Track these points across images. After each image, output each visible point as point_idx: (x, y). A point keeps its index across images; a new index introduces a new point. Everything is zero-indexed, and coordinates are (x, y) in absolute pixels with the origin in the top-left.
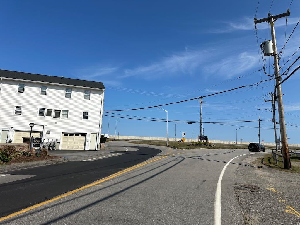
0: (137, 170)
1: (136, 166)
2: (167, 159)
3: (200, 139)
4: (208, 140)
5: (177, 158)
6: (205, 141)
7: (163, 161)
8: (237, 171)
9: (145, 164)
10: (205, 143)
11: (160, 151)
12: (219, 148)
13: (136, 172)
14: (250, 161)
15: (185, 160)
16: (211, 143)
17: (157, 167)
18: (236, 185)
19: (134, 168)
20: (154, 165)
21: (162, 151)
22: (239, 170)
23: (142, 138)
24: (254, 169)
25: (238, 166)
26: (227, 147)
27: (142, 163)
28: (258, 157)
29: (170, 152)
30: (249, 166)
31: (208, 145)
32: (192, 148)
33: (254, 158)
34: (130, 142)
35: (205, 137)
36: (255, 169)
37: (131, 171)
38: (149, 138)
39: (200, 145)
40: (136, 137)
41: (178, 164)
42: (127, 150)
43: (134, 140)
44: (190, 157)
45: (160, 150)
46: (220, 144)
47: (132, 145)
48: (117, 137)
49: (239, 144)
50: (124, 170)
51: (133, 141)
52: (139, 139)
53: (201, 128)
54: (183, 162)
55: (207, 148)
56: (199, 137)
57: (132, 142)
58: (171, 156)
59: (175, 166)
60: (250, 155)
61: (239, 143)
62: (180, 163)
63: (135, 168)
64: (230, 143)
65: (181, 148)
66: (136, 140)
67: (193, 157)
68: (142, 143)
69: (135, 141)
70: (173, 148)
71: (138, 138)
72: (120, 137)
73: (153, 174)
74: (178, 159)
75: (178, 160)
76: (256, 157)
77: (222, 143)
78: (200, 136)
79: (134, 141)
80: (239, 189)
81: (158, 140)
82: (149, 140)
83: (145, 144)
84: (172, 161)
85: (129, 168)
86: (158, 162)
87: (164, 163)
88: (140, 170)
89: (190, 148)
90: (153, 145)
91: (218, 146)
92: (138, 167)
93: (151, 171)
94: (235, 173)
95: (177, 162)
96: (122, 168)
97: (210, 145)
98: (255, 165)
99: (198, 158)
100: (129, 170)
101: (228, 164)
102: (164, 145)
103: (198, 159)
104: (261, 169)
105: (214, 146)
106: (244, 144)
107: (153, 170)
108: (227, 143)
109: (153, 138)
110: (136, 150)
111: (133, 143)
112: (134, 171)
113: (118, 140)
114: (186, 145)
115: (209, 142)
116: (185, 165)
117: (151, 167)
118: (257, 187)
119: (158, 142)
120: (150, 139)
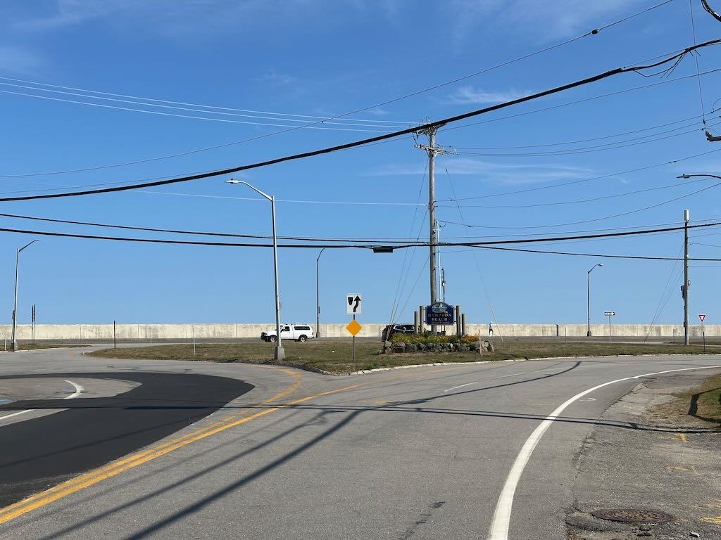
0: (125, 479)
1: (122, 463)
2: (272, 420)
3: (429, 322)
4: (466, 325)
5: (320, 415)
6: (451, 330)
7: (253, 433)
8: (583, 451)
9: (165, 452)
10: (452, 339)
11: (241, 388)
12: (514, 357)
13: (117, 492)
14: (642, 408)
15: (358, 419)
16: (476, 339)
17: (225, 459)
18: (576, 514)
19: (110, 474)
20: (210, 454)
21: (250, 387)
22: (591, 448)
23: (155, 330)
24: (657, 441)
25: (588, 429)
26: (545, 350)
27: (150, 446)
28: (678, 389)
29: (292, 389)
30: (634, 426)
31: (464, 348)
32: (393, 364)
33: (661, 391)
34: (95, 354)
35: (450, 309)
36: (663, 441)
37: (93, 486)
38: (189, 327)
39: (428, 349)
40: (127, 327)
41: (325, 441)
42: (78, 390)
43: (115, 341)
44: (383, 403)
45: (242, 381)
46: (518, 339)
47: (103, 364)
48: (25, 332)
49: (601, 334)
50: (59, 487)
51: (112, 346)
52: (141, 335)
53: (432, 269)
54: (346, 428)
55: (462, 359)
56: (424, 313)
57: (106, 351)
58: (294, 406)
59: (311, 449)
60: (644, 383)
61: (599, 331)
62: (335, 435)
63: (115, 473)
64: (562, 334)
65: (342, 369)
66: (125, 341)
67: (395, 404)
68: (158, 354)
69: (118, 345)
70: (305, 367)
71: (137, 331)
72: (43, 332)
73: (205, 494)
74: (328, 416)
75: (323, 422)
76: (671, 390)
77: (527, 333)
78: (429, 310)
79: (114, 349)
80: (585, 528)
81: (234, 336)
82: (191, 340)
83: (172, 358)
84: (298, 427)
85: (85, 475)
86: (232, 436)
87: (261, 438)
88: (141, 478)
89: (384, 366)
90: (208, 360)
91: (510, 350)
92: (132, 465)
93: (196, 481)
94: (575, 461)
95: (322, 429)
96: (50, 479)
97: (473, 348)
98: (661, 421)
99: (418, 406)
100: (85, 485)
101: (545, 425)
102: (263, 357)
103: (419, 410)
104: (687, 437)
105: (489, 348)
106: (619, 333)
107: (205, 476)
108: (550, 334)
109: (212, 327)
110: (124, 387)
111: (111, 356)
112: (110, 487)
113: (33, 345)
114: (368, 354)
115: (471, 331)
116: (357, 440)
117: (194, 462)
118: (663, 514)
119: (236, 346)
120: (197, 335)
